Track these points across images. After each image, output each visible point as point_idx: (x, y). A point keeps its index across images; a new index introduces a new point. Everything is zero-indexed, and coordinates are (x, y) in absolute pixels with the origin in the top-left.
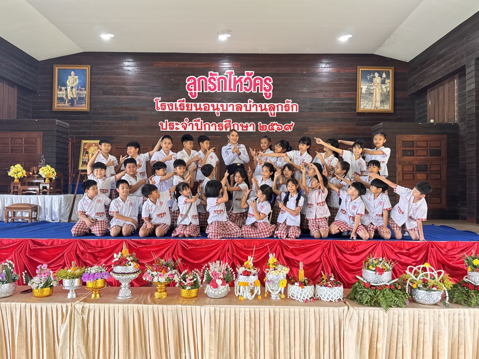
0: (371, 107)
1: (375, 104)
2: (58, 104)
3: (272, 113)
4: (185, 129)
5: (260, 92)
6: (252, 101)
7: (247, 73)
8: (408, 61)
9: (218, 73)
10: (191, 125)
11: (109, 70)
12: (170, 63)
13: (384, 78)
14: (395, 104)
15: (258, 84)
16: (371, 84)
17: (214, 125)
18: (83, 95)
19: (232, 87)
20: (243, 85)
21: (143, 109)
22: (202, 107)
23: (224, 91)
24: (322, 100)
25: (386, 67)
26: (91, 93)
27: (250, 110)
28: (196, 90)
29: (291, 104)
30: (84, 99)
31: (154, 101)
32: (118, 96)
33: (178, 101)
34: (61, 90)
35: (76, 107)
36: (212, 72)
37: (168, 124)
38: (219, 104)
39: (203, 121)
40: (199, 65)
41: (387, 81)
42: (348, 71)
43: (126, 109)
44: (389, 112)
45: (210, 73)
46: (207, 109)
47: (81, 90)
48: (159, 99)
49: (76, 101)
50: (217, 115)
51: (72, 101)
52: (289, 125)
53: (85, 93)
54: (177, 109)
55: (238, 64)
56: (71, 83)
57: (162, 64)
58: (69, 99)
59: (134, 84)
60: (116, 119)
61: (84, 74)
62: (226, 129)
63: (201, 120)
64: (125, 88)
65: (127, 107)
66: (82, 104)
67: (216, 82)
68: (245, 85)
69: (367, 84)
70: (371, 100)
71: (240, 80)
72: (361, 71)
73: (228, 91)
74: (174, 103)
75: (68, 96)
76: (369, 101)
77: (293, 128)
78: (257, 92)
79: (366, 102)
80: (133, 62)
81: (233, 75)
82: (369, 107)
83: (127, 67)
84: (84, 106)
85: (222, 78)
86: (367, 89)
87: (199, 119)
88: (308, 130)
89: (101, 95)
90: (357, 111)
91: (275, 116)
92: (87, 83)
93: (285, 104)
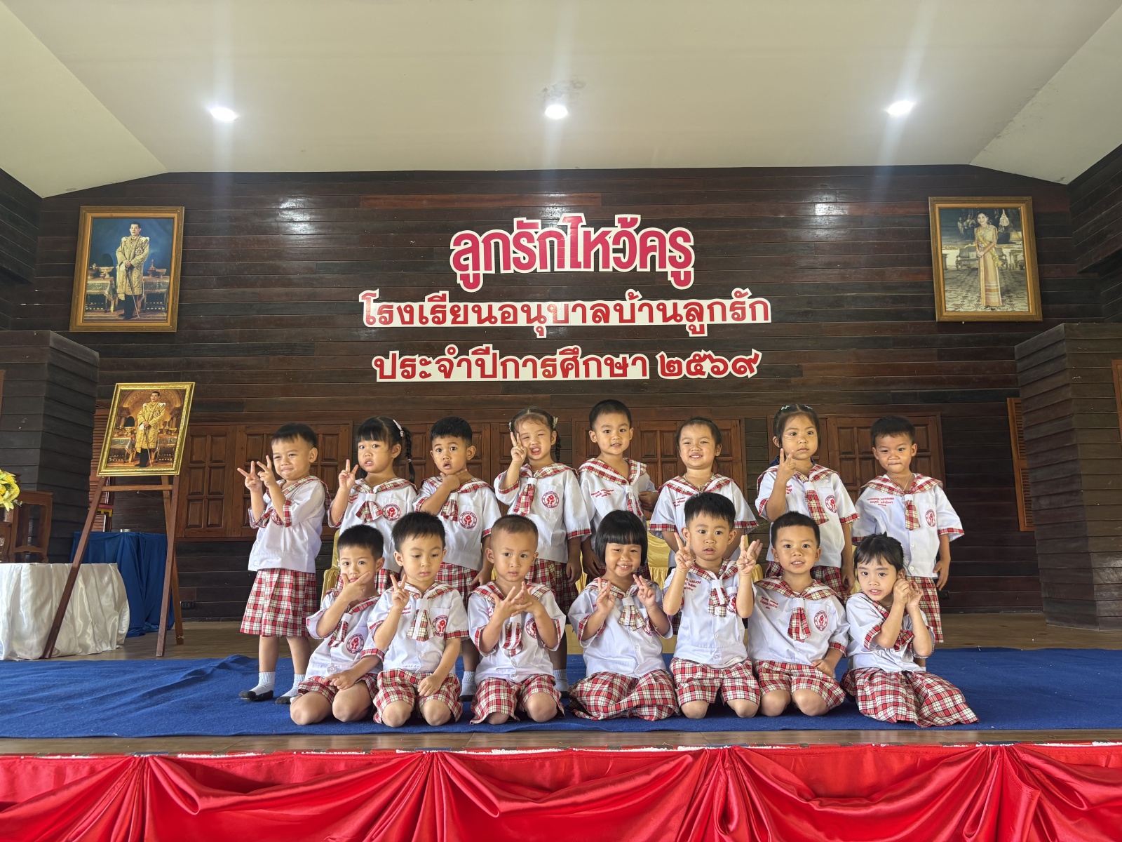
0: (977, 306)
1: (987, 298)
2: (89, 315)
3: (696, 328)
4: (448, 375)
5: (658, 269)
6: (638, 293)
7: (620, 220)
8: (1066, 182)
9: (539, 221)
10: (464, 364)
11: (236, 219)
12: (407, 197)
13: (1006, 228)
14: (1045, 298)
15: (653, 248)
16: (970, 245)
17: (530, 364)
18: (160, 287)
19: (581, 258)
20: (611, 251)
21: (328, 322)
22: (497, 313)
23: (556, 269)
24: (837, 289)
25: (1009, 198)
26: (183, 283)
27: (633, 320)
28: (479, 270)
29: (749, 302)
30: (162, 300)
31: (360, 300)
32: (257, 290)
33: (427, 298)
34: (97, 275)
35: (138, 320)
36: (525, 220)
37: (398, 362)
38: (545, 305)
39: (498, 352)
40: (487, 202)
41: (1015, 236)
42: (901, 211)
43: (281, 323)
44: (1030, 320)
45: (518, 222)
46: (511, 319)
47: (155, 274)
48: (375, 295)
49: (140, 305)
50: (538, 334)
51: (127, 306)
52: (747, 358)
53: (167, 281)
54: (424, 320)
55: (596, 198)
56: (127, 256)
57: (385, 201)
58: (120, 300)
59: (306, 255)
60: (250, 351)
61: (166, 230)
62: (565, 374)
63: (493, 349)
64: (279, 268)
65: (282, 319)
66: (161, 311)
67: (535, 247)
68: (615, 251)
69: (959, 243)
70: (973, 288)
71: (602, 239)
72: (940, 209)
73: (567, 268)
74: (416, 306)
75: (118, 291)
76: (967, 289)
77: (757, 367)
78: (649, 270)
79: (959, 292)
80: (306, 197)
81: (582, 226)
82: (969, 306)
83: (285, 212)
84: (164, 317)
85: (550, 234)
86: (959, 259)
87: (486, 347)
88: (802, 372)
89: (212, 286)
90: (939, 319)
91: (704, 333)
92: (174, 254)
93: (731, 301)
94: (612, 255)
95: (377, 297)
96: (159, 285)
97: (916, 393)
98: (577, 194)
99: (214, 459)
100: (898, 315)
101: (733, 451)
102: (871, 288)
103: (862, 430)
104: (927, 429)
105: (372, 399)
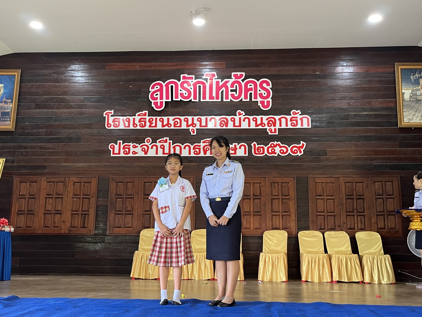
0: (421, 119)
3: (272, 130)
4: (146, 153)
5: (253, 100)
6: (243, 112)
7: (234, 75)
9: (194, 76)
10: (155, 147)
11: (46, 75)
12: (129, 64)
15: (251, 89)
16: (417, 88)
17: (187, 148)
18: (8, 109)
19: (214, 95)
20: (229, 91)
21: (88, 126)
22: (172, 122)
23: (202, 100)
24: (346, 111)
26: (18, 107)
27: (240, 126)
28: (163, 99)
29: (300, 117)
30: (8, 116)
31: (104, 116)
32: (55, 110)
33: (137, 114)
36: (186, 75)
37: (122, 146)
38: (196, 118)
39: (171, 141)
40: (168, 67)
42: (380, 70)
43: (65, 127)
45: (183, 77)
46: (179, 125)
47: (6, 102)
48: (111, 113)
50: (192, 132)
52: (298, 146)
53: (11, 106)
54: (135, 126)
55: (223, 64)
57: (118, 66)
59: (78, 93)
60: (50, 141)
61: (11, 81)
62: (205, 153)
63: (169, 140)
64: (65, 99)
65: (65, 125)
66: (7, 121)
67: (191, 88)
68: (232, 91)
69: (411, 87)
70: (418, 110)
71: (225, 85)
72: (401, 69)
73: (207, 99)
74: (131, 118)
76: (415, 111)
77: (303, 151)
78: (249, 100)
79: (411, 112)
80: (79, 64)
81: (215, 79)
82: (416, 119)
83: (70, 72)
84: (9, 123)
85: (199, 82)
86: (411, 95)
87: (166, 139)
88: (327, 153)
89: (33, 108)
90: (399, 126)
91: (276, 133)
92: (15, 93)
93: (291, 116)
94: (230, 93)
95: (113, 114)
96: (7, 108)
97: (387, 165)
98: (213, 63)
99: (30, 194)
100: (377, 124)
101: (290, 193)
102: (364, 110)
103: (358, 184)
104: (393, 183)
105: (108, 165)
